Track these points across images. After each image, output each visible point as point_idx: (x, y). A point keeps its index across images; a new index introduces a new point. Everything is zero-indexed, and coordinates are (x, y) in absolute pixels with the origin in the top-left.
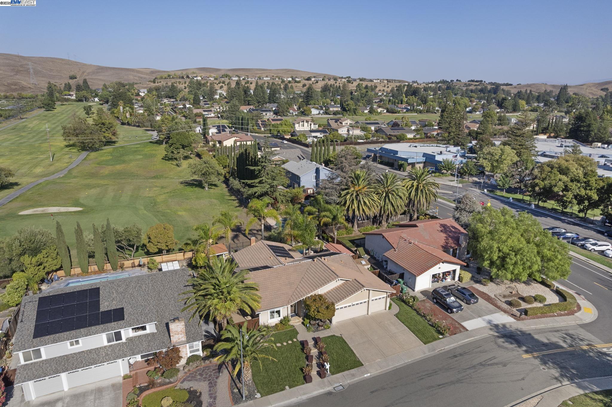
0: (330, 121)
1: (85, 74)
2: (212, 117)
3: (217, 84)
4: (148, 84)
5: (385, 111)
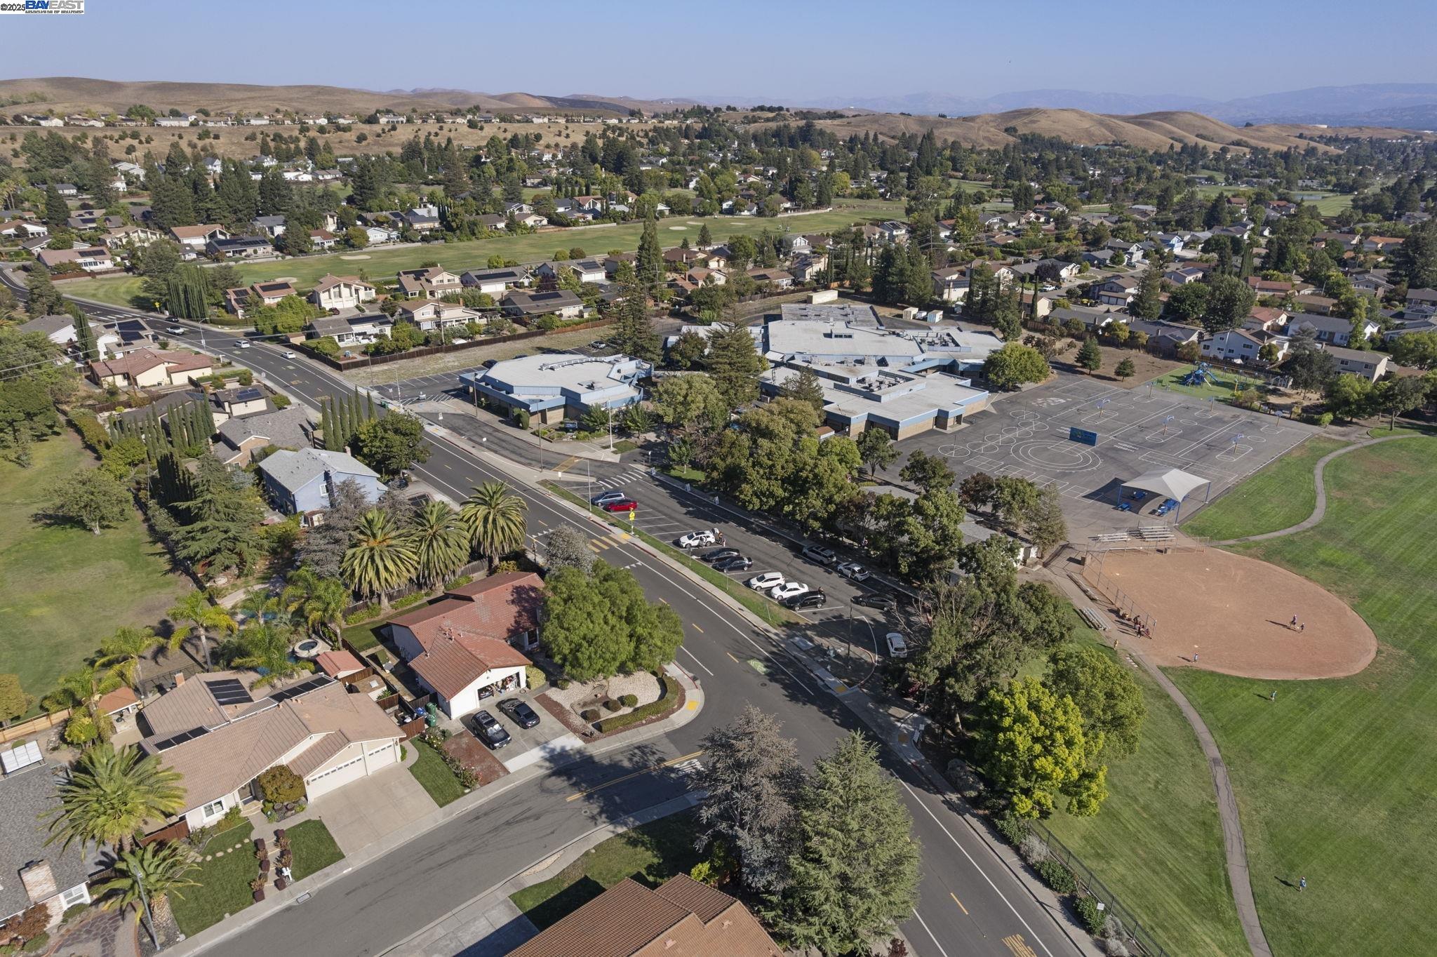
0: (403, 278)
2: (106, 272)
3: (117, 142)
5: (545, 222)
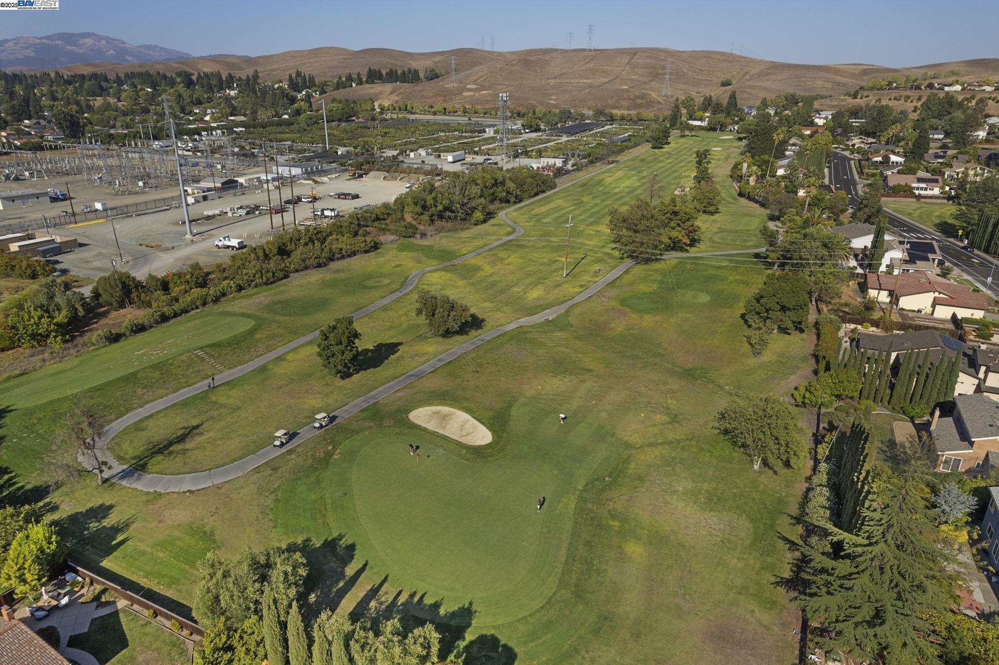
1: (747, 77)
2: (931, 197)
4: (843, 100)
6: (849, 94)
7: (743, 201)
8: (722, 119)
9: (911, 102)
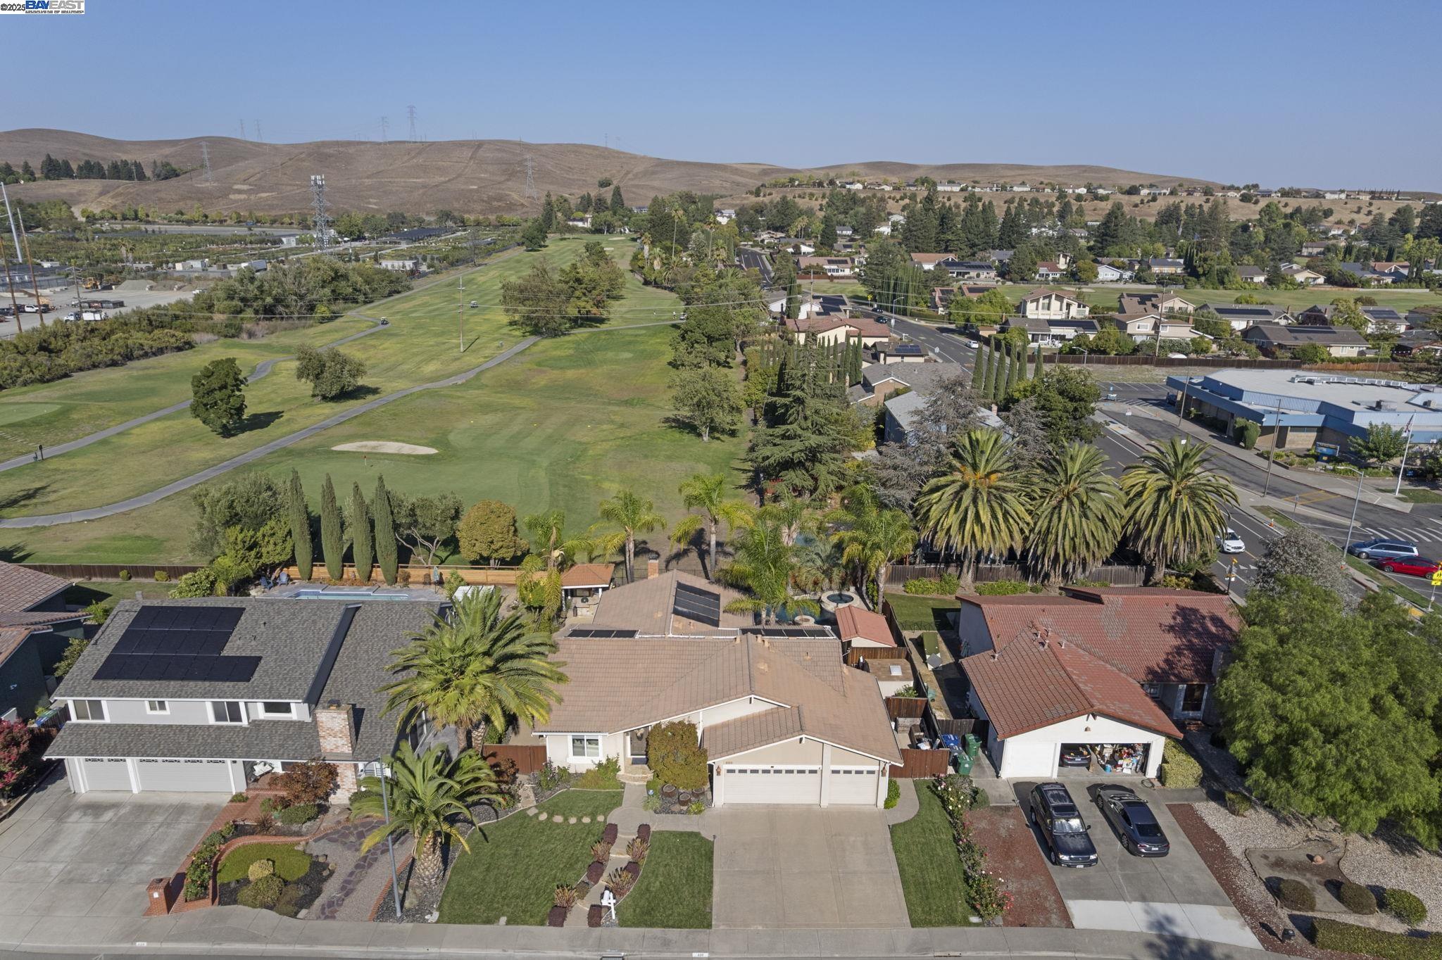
0: (1125, 301)
1: (630, 176)
2: (842, 278)
3: (897, 201)
4: (745, 198)
5: (1321, 280)
6: (751, 193)
7: (649, 289)
8: (609, 218)
9: (816, 200)
